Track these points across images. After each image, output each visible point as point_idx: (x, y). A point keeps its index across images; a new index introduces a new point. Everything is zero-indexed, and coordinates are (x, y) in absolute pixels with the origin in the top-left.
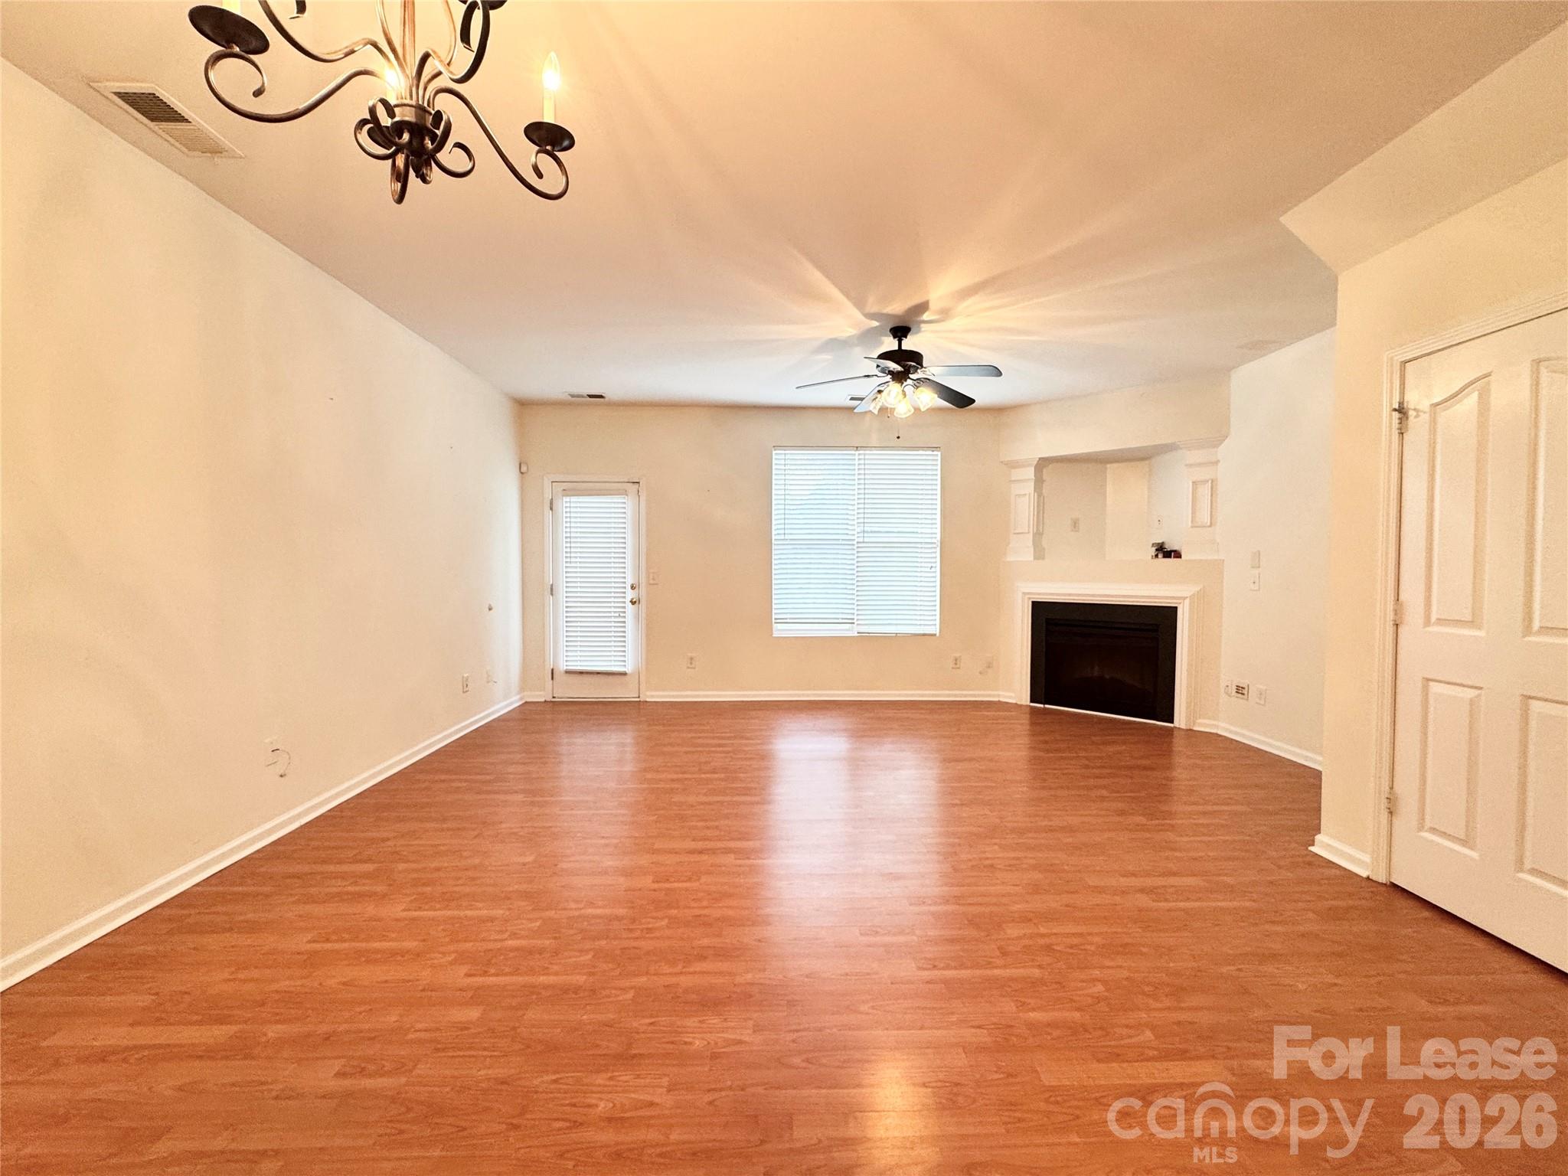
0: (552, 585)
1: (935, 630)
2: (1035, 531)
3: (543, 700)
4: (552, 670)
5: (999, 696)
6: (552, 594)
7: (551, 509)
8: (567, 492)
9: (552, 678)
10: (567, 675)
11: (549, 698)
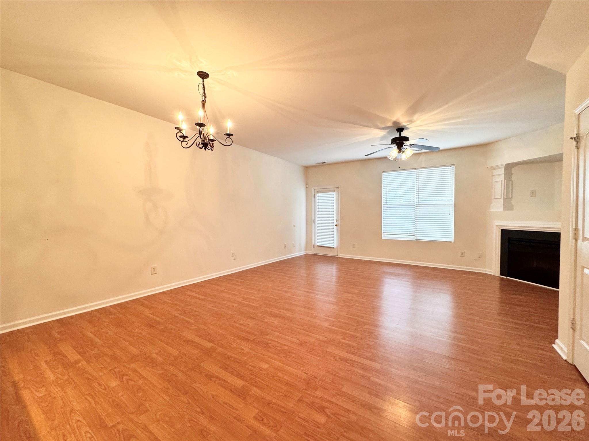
0: (314, 220)
1: (452, 240)
2: (505, 197)
3: (311, 254)
4: (314, 245)
5: (485, 271)
6: (314, 222)
7: (314, 197)
8: (318, 192)
9: (314, 247)
10: (317, 247)
11: (313, 253)
